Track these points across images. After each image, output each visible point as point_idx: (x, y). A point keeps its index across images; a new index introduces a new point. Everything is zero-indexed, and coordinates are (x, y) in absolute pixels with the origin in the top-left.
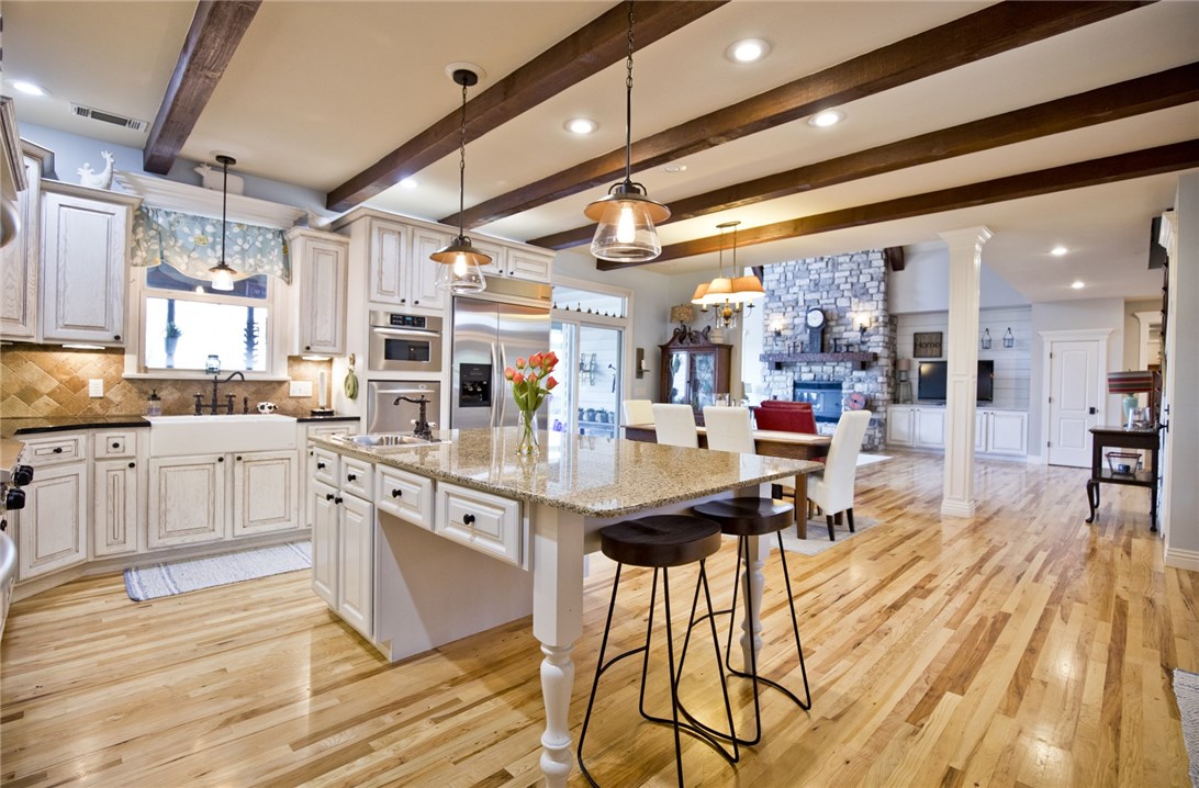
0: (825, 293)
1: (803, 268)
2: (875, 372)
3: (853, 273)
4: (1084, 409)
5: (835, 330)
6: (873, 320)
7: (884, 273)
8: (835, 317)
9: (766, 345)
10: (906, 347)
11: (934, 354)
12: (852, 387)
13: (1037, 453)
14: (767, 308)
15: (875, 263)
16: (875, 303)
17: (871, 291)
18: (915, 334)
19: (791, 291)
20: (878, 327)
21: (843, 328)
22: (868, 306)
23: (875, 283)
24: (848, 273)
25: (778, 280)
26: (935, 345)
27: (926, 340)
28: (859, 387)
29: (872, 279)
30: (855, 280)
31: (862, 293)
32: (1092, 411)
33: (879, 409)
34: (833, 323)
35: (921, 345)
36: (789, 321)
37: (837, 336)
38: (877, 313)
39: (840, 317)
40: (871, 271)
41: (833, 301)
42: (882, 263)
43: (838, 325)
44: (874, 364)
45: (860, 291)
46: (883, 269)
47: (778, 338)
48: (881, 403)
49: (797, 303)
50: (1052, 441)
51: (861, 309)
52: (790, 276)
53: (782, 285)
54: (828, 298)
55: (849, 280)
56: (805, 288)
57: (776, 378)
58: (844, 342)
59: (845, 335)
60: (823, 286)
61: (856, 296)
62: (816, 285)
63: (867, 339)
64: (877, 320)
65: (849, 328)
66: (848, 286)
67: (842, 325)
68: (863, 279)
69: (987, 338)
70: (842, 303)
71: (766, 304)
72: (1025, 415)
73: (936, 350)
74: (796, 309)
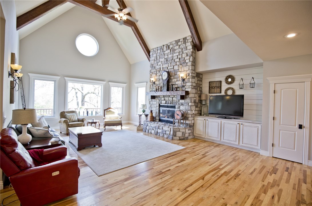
0: (170, 64)
1: (162, 54)
2: (188, 100)
3: (180, 53)
4: (295, 125)
5: (173, 80)
6: (187, 75)
7: (192, 52)
8: (173, 75)
9: (150, 88)
10: (206, 88)
11: (218, 92)
12: (179, 107)
13: (266, 150)
14: (151, 72)
15: (188, 48)
16: (188, 67)
17: (187, 61)
18: (209, 82)
19: (159, 64)
20: (189, 79)
21: (176, 80)
22: (186, 68)
23: (188, 57)
24: (178, 54)
25: (154, 60)
26: (218, 87)
27: (215, 85)
28: (182, 108)
29: (187, 55)
30: (180, 57)
31: (183, 63)
32: (301, 127)
33: (189, 119)
34: (172, 78)
35: (212, 87)
36: (158, 77)
37: (174, 83)
38: (188, 72)
39: (175, 75)
40: (187, 51)
41: (172, 67)
42: (191, 47)
43: (174, 78)
44: (187, 96)
45: (182, 62)
46: (191, 50)
47: (154, 85)
48: (190, 116)
49: (160, 69)
50: (274, 143)
51: (183, 70)
52: (158, 57)
53: (156, 62)
54: (171, 66)
55: (178, 57)
56: (163, 62)
57: (154, 103)
58: (176, 86)
59: (177, 83)
60: (169, 61)
61: (181, 64)
62: (167, 60)
63: (185, 85)
64: (189, 75)
65: (178, 79)
66: (178, 60)
67: (176, 78)
68: (184, 55)
69: (241, 83)
70: (176, 68)
71: (151, 71)
72: (260, 126)
73: (218, 90)
74: (160, 72)
